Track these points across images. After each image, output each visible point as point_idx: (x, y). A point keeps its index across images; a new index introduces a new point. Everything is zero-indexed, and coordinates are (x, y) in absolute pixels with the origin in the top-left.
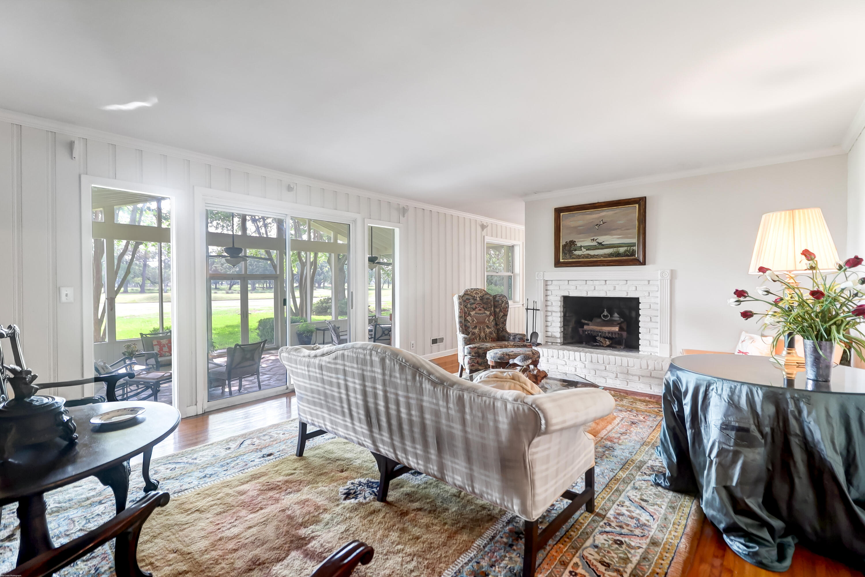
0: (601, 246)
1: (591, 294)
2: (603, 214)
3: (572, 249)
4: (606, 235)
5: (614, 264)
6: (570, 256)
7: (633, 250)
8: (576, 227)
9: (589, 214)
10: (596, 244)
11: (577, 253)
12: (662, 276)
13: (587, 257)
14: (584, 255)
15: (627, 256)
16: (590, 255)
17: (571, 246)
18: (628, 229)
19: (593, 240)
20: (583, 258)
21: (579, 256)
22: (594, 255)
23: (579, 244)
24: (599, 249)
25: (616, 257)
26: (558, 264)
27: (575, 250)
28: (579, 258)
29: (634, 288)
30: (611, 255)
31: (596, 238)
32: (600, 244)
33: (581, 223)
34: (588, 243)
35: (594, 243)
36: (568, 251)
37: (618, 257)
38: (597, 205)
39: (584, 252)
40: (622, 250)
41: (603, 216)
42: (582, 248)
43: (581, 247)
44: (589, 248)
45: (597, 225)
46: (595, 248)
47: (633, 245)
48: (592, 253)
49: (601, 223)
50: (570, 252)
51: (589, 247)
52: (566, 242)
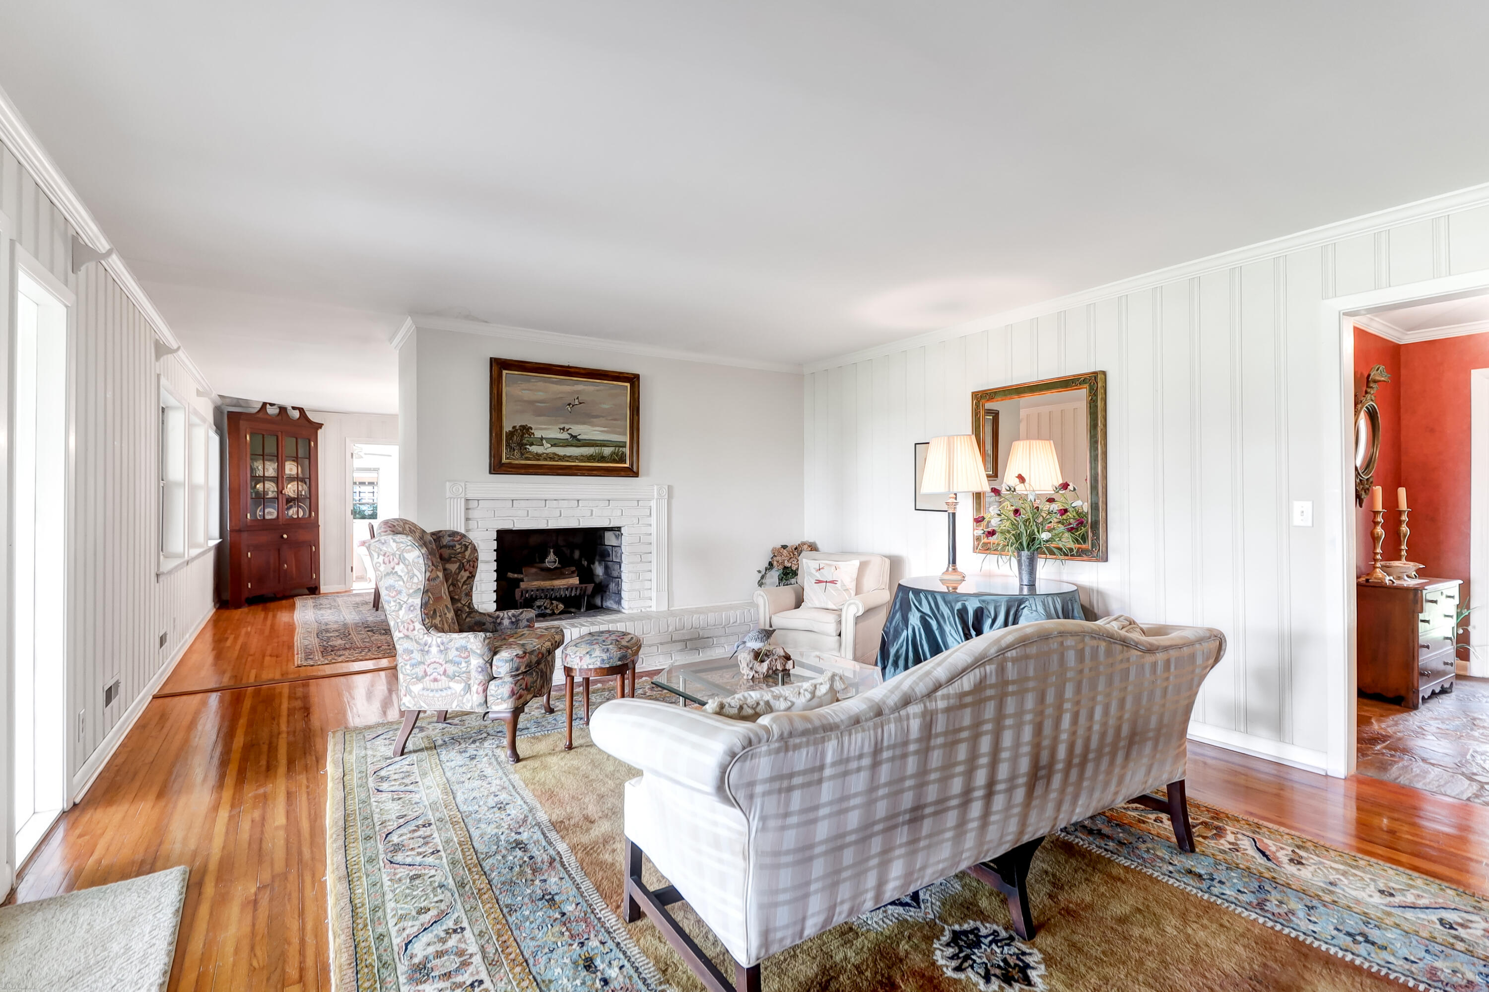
0: (575, 441)
1: (553, 525)
2: (580, 387)
3: (525, 441)
4: (584, 423)
5: (599, 473)
6: (522, 454)
7: (623, 453)
8: (532, 402)
9: (556, 383)
10: (568, 437)
11: (534, 449)
12: (659, 494)
13: (552, 459)
14: (547, 454)
15: (614, 461)
16: (558, 456)
17: (522, 436)
18: (615, 420)
19: (563, 429)
20: (545, 459)
21: (538, 456)
22: (565, 456)
23: (538, 434)
24: (572, 446)
25: (598, 461)
26: (497, 467)
27: (532, 444)
28: (539, 460)
29: (619, 513)
30: (591, 458)
31: (567, 427)
32: (574, 437)
33: (540, 395)
34: (554, 433)
35: (565, 436)
36: (518, 444)
37: (602, 462)
38: (572, 370)
39: (546, 449)
40: (607, 451)
41: (578, 392)
42: (544, 442)
43: (542, 439)
44: (555, 443)
45: (569, 404)
46: (566, 444)
47: (623, 445)
48: (561, 451)
49: (577, 402)
50: (522, 446)
51: (556, 441)
52: (514, 427)
